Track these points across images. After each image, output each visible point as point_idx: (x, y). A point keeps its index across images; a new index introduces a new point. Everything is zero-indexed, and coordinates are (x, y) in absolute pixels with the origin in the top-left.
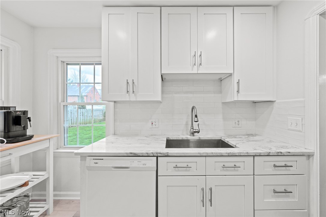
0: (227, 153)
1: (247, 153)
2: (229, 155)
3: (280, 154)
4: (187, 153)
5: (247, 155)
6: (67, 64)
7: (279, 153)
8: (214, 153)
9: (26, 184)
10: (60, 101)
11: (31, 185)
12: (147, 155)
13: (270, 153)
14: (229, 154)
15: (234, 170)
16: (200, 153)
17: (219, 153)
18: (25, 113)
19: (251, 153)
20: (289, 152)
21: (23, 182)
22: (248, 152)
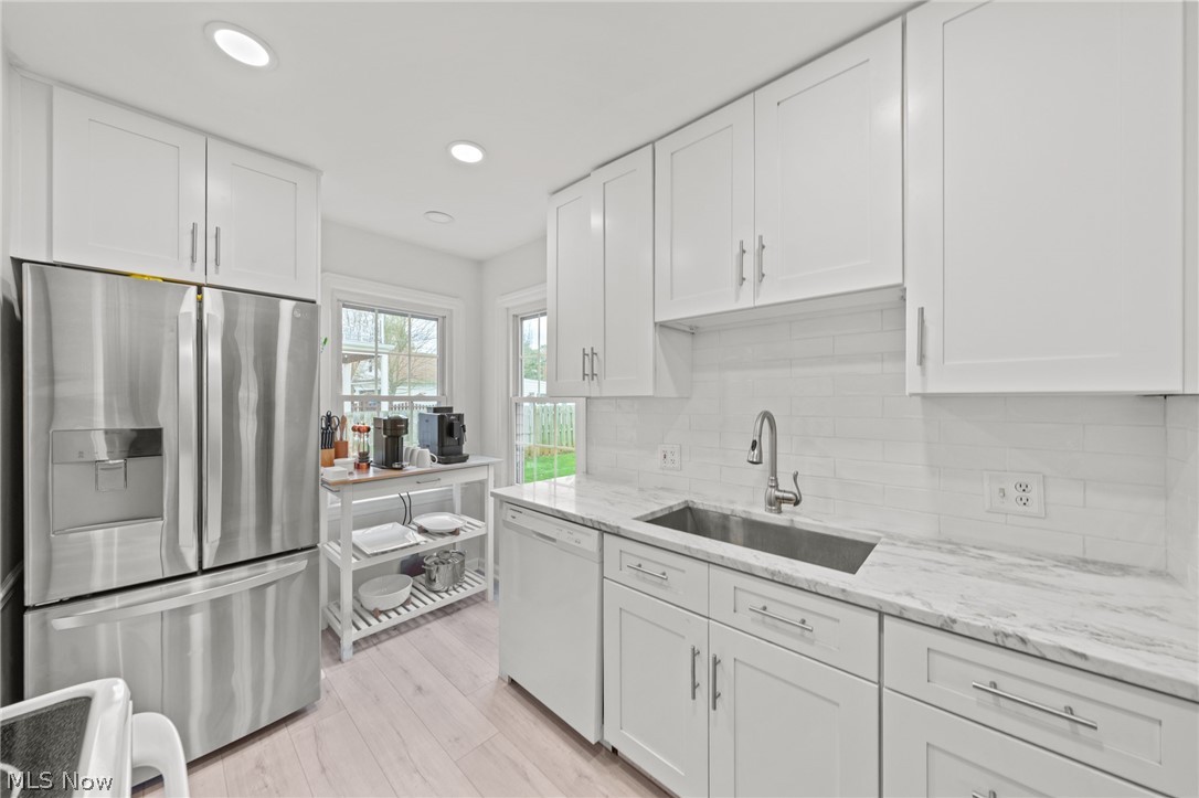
0: (766, 570)
1: (844, 591)
2: (776, 579)
3: (1010, 643)
4: (658, 540)
5: (842, 598)
6: (523, 319)
7: (1010, 639)
8: (729, 559)
9: (455, 532)
10: (511, 395)
11: (463, 536)
12: (581, 522)
13: (954, 621)
14: (773, 573)
15: (802, 636)
16: (689, 548)
17: (744, 564)
18: (460, 417)
19: (859, 595)
20: (1083, 656)
21: (453, 528)
22: (848, 589)
